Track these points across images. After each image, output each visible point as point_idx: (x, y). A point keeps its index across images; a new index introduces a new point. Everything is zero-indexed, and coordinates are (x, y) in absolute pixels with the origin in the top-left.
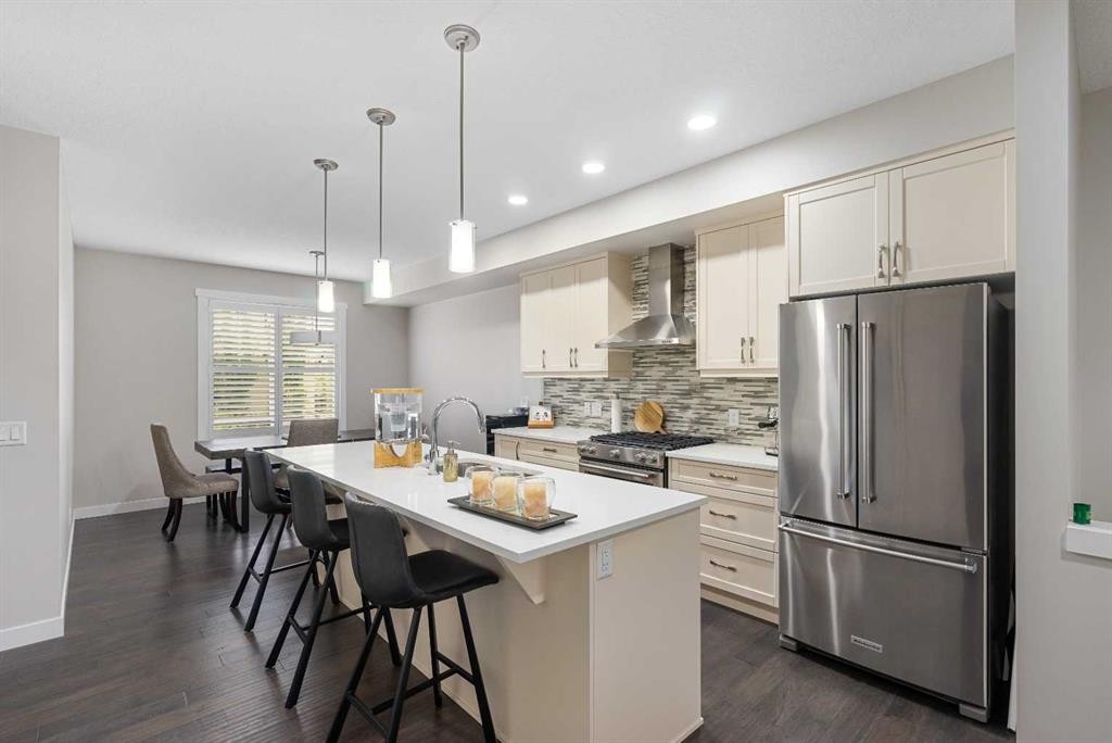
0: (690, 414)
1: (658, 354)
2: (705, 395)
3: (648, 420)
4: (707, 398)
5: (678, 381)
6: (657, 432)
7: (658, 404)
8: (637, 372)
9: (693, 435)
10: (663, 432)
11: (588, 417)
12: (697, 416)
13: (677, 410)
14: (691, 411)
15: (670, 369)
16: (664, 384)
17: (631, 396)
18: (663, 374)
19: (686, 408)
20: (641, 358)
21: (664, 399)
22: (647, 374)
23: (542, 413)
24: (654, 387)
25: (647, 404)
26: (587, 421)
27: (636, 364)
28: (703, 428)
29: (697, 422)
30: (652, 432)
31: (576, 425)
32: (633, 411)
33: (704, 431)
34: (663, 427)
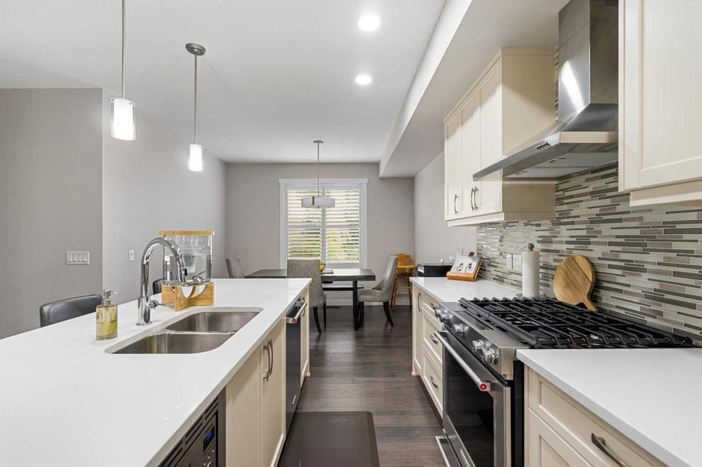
0: (644, 282)
1: (587, 180)
2: (677, 246)
3: (570, 284)
4: (679, 252)
5: (620, 220)
6: (582, 305)
7: (587, 259)
8: (561, 212)
9: (650, 321)
10: (591, 307)
11: (511, 273)
12: (657, 286)
13: (619, 272)
14: (645, 276)
15: (608, 202)
16: (596, 227)
17: (553, 247)
18: (597, 211)
19: (634, 269)
20: (565, 190)
21: (597, 252)
22: (573, 213)
23: (466, 265)
24: (584, 233)
25: (571, 259)
26: (510, 276)
27: (559, 201)
28: (670, 311)
29: (657, 297)
30: (574, 303)
31: (500, 280)
32: (554, 269)
33: (671, 318)
34: (593, 297)
